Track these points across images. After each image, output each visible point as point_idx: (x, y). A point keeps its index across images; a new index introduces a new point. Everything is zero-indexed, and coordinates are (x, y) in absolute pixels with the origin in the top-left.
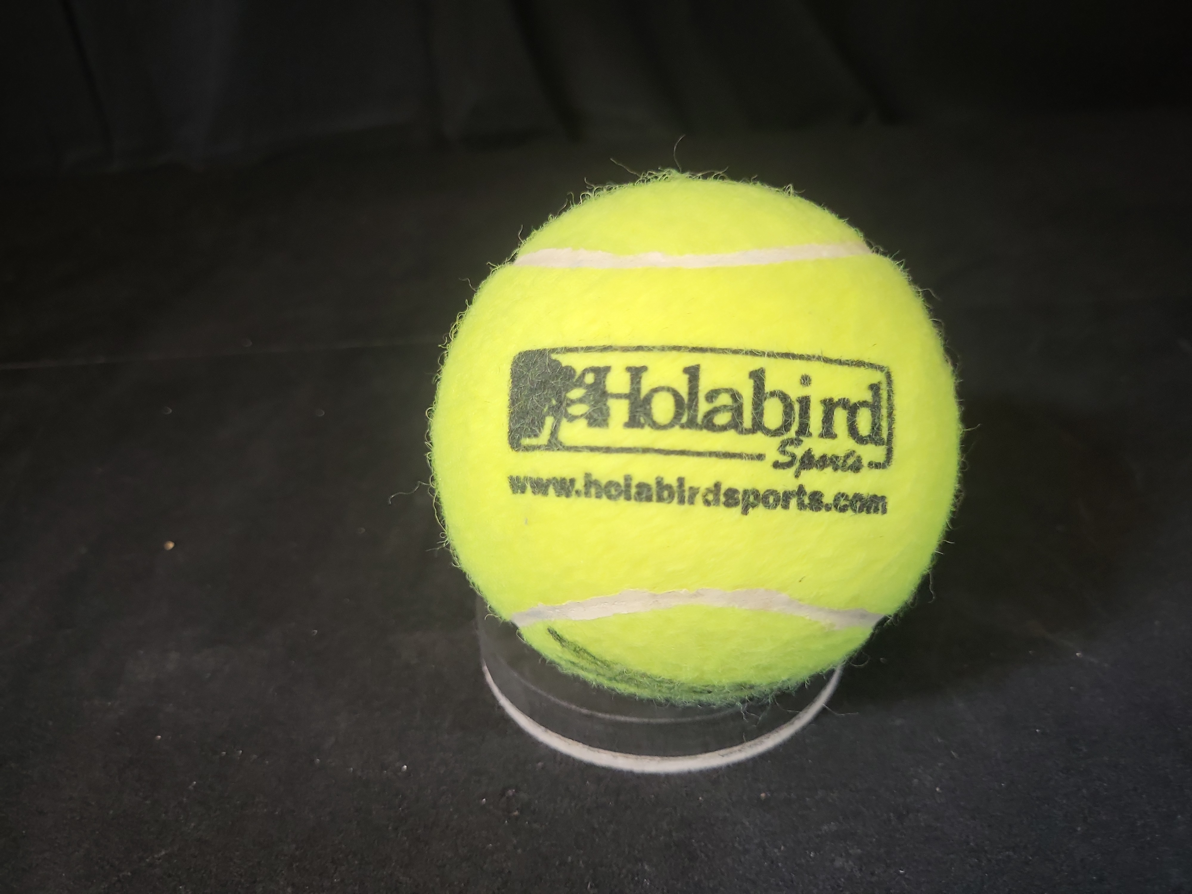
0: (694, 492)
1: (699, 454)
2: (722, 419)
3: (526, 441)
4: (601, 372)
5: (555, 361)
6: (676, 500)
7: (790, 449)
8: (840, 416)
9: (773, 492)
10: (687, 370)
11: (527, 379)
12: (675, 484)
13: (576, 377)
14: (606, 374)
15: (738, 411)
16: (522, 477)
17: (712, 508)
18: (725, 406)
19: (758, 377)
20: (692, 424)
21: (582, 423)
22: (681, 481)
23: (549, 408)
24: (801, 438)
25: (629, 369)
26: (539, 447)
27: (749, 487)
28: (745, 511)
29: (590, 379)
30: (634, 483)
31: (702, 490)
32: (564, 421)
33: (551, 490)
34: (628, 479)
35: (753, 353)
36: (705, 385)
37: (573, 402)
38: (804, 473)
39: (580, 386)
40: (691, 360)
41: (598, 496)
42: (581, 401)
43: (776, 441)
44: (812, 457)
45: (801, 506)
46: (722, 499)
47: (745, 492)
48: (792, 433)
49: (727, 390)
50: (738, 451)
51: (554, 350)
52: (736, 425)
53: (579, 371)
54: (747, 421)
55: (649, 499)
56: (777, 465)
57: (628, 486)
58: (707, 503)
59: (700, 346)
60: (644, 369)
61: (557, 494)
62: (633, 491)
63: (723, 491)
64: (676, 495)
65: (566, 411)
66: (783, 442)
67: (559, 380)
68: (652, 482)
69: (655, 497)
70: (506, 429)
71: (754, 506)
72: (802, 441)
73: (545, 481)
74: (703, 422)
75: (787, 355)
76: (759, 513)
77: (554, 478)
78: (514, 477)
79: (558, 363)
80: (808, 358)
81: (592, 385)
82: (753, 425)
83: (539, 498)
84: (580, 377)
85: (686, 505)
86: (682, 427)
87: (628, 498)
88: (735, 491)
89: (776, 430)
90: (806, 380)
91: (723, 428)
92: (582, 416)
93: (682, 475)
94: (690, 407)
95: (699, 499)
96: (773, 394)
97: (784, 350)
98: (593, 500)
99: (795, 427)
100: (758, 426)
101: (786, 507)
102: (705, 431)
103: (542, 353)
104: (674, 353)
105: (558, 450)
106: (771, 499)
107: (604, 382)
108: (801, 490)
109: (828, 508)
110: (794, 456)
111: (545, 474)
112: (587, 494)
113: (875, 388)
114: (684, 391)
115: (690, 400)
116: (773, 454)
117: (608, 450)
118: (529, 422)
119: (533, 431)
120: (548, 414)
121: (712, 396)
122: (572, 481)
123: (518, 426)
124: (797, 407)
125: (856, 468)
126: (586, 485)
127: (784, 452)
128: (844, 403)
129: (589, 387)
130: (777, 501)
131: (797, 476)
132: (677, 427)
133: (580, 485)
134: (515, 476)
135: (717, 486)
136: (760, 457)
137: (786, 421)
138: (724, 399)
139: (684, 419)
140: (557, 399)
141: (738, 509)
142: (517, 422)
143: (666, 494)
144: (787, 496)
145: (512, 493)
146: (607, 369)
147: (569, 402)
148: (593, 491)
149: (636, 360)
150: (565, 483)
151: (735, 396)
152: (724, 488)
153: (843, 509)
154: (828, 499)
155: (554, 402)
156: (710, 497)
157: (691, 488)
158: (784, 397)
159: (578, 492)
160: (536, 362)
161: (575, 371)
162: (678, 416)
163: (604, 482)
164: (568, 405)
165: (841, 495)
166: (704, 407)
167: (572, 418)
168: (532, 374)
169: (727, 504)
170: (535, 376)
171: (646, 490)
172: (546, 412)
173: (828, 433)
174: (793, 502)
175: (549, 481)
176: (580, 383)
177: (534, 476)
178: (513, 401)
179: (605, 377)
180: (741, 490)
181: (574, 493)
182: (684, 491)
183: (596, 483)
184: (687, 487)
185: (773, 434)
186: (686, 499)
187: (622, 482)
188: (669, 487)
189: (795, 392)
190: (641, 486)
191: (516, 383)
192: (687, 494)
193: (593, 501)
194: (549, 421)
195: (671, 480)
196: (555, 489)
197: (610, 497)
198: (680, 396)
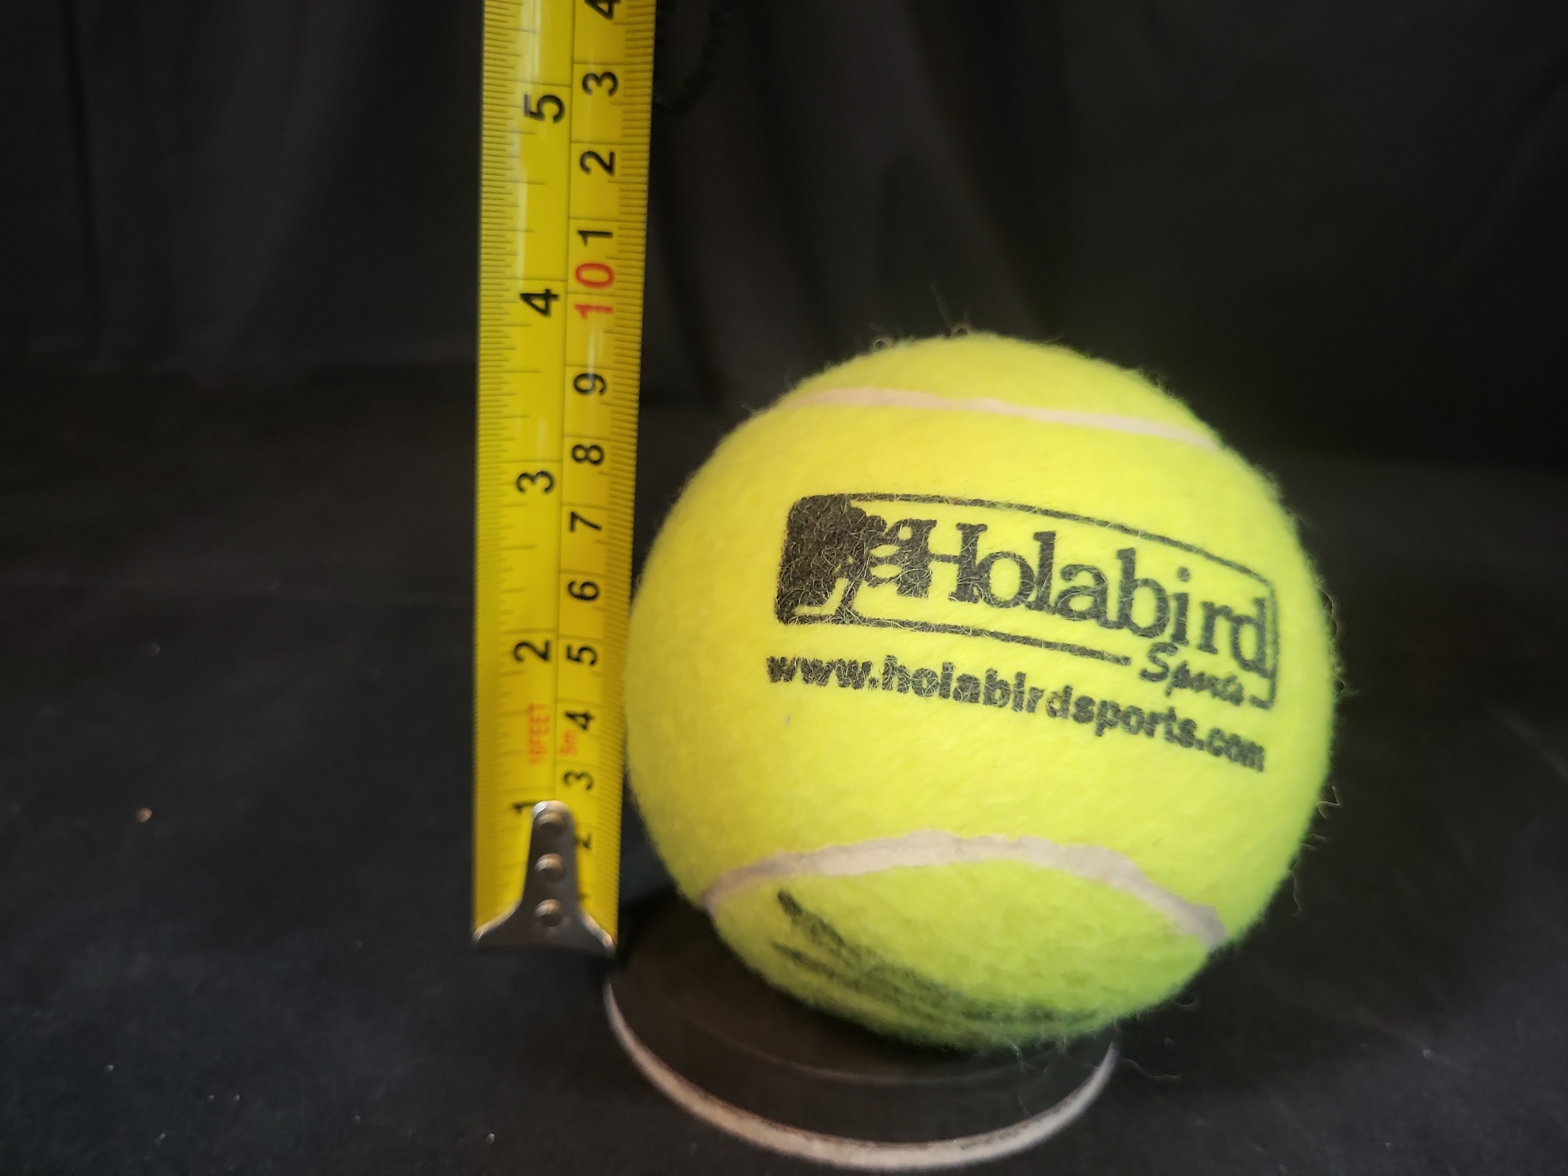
0: (1037, 693)
1: (1049, 645)
2: (1080, 603)
3: (803, 610)
4: (922, 528)
5: (856, 509)
6: (1010, 704)
7: (1161, 656)
8: (1222, 627)
9: (1136, 711)
10: (1038, 536)
11: (813, 529)
12: (1012, 681)
13: (887, 530)
14: (930, 528)
15: (1100, 595)
16: (790, 658)
17: (1058, 720)
18: (1086, 588)
19: (1127, 557)
20: (1040, 605)
21: (892, 589)
22: (1021, 678)
23: (843, 567)
24: (1176, 645)
25: (961, 527)
26: (821, 618)
27: (1108, 698)
28: (1099, 732)
29: (905, 534)
30: (956, 674)
31: (1047, 695)
32: (864, 584)
33: (833, 677)
34: (947, 668)
35: (1124, 529)
36: (1062, 557)
37: (880, 561)
38: (1176, 691)
39: (891, 542)
40: (1046, 524)
41: (902, 690)
42: (891, 560)
43: (1146, 643)
44: (1188, 671)
45: (1170, 736)
46: (1072, 709)
47: (1104, 704)
48: (1166, 636)
49: (1089, 569)
50: (1097, 648)
51: (855, 496)
52: (1097, 613)
53: (890, 524)
54: (1112, 611)
55: (974, 699)
56: (1145, 675)
57: (947, 677)
58: (1053, 713)
59: (1056, 510)
60: (983, 528)
61: (841, 682)
62: (954, 685)
63: (1074, 698)
64: (1012, 697)
65: (869, 572)
66: (1155, 645)
67: (862, 532)
68: (982, 677)
69: (982, 698)
70: (773, 594)
71: (1112, 725)
72: (1176, 648)
73: (824, 665)
74: (1056, 603)
75: (1163, 540)
76: (1116, 736)
77: (840, 661)
78: (776, 659)
79: (861, 513)
80: (1188, 548)
81: (908, 542)
82: (1120, 617)
83: (813, 688)
84: (892, 530)
85: (1024, 714)
86: (1029, 606)
87: (945, 696)
88: (1090, 701)
89: (1145, 629)
90: (1184, 574)
91: (1082, 616)
92: (891, 579)
93: (1023, 670)
94: (1040, 583)
95: (1042, 704)
96: (1146, 582)
97: (1159, 532)
98: (894, 694)
99: (1170, 630)
100: (1124, 621)
101: (1151, 733)
102: (1057, 616)
103: (838, 500)
104: (1023, 515)
105: (851, 622)
106: (1133, 721)
107: (926, 538)
108: (1171, 716)
109: (1201, 745)
110: (1166, 667)
111: (826, 656)
112: (886, 686)
113: (1260, 603)
114: (1034, 563)
115: (1040, 573)
116: (1141, 661)
117: (925, 627)
118: (810, 585)
119: (816, 596)
120: (841, 574)
121: (1069, 572)
122: (867, 666)
123: (792, 590)
124: (1173, 605)
125: (1236, 699)
126: (886, 673)
127: (1154, 660)
128: (1226, 612)
129: (904, 544)
130: (1140, 723)
131: (1168, 694)
132: (1022, 606)
133: (876, 672)
134: (778, 657)
135: (1068, 690)
136: (1125, 661)
137: (1159, 619)
138: (1084, 579)
139: (1032, 597)
140: (857, 555)
141: (1091, 727)
142: (793, 584)
143: (998, 693)
144: (1155, 718)
145: (770, 681)
146: (933, 523)
147: (873, 560)
148: (895, 682)
149: (972, 516)
150: (856, 668)
151: (1099, 577)
152: (1076, 695)
153: (1217, 752)
154: (1201, 733)
155: (850, 560)
156: (1057, 705)
157: (1033, 689)
158: (1159, 591)
159: (873, 682)
160: (828, 509)
161: (884, 523)
162: (1023, 592)
163: (912, 670)
164: (873, 565)
165: (1216, 733)
166: (1058, 585)
167: (876, 582)
168: (821, 524)
169: (1077, 718)
170: (825, 525)
171: (971, 685)
172: (838, 572)
173: (1208, 646)
174: (1160, 729)
175: (831, 665)
176: (891, 537)
177: (810, 658)
178: (789, 557)
179: (928, 532)
180: (1097, 700)
181: (866, 683)
182: (1022, 693)
183: (902, 670)
184: (1028, 685)
185: (1143, 633)
186: (1025, 703)
187: (939, 671)
188: (1004, 685)
189: (1172, 586)
190: (967, 680)
191: (795, 535)
192: (1027, 697)
193: (893, 696)
194: (841, 585)
195: (1007, 674)
196: (839, 677)
197: (919, 691)
198: (1028, 567)
